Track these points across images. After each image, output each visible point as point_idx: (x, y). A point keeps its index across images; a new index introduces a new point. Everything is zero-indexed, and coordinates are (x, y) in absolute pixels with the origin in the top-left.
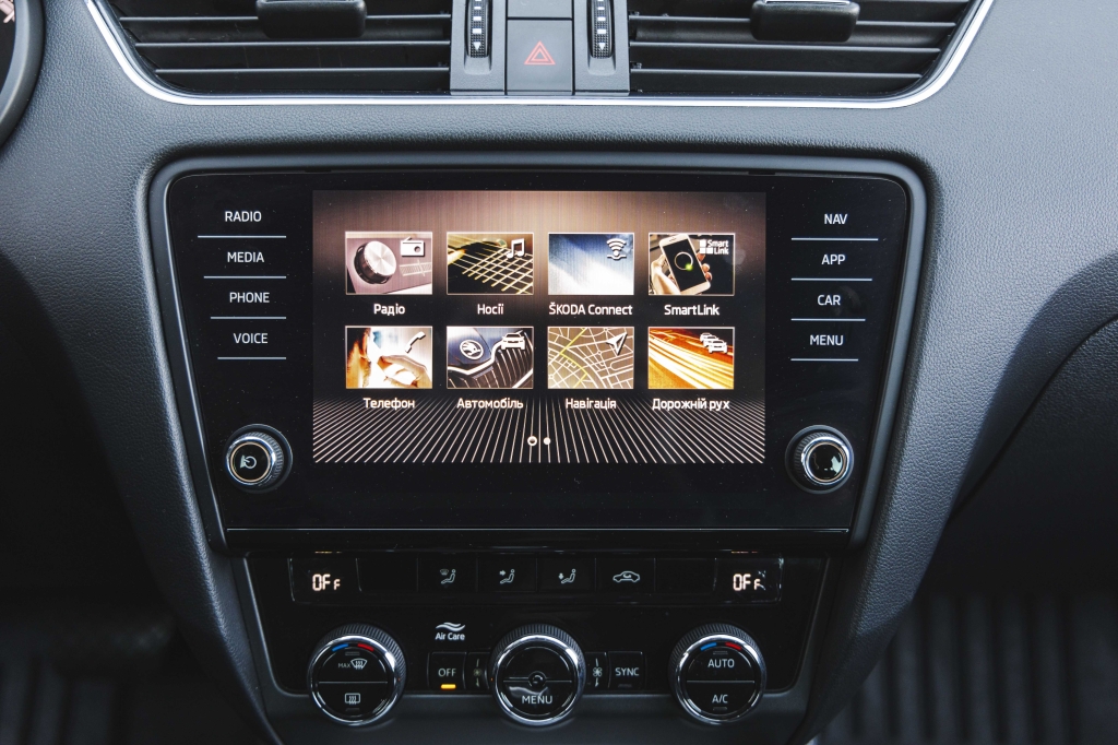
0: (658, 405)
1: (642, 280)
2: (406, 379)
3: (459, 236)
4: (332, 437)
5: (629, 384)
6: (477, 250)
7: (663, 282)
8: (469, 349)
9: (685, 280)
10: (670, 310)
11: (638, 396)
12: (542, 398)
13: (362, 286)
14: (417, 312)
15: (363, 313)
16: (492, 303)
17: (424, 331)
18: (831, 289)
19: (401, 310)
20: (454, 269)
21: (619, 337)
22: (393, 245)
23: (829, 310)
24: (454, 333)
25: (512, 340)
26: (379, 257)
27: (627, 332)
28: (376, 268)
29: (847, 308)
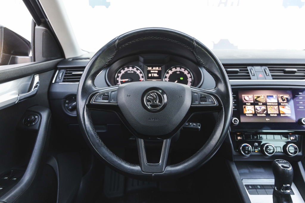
0: (282, 115)
1: (278, 101)
2: (251, 112)
3: (256, 96)
4: (243, 120)
5: (278, 113)
6: (258, 97)
7: (281, 101)
8: (258, 109)
9: (284, 100)
10: (282, 104)
11: (279, 114)
12: (268, 115)
13: (245, 101)
14: (252, 104)
15: (245, 104)
16: (260, 103)
17: (253, 106)
18: (301, 101)
19: (250, 104)
20: (256, 99)
21: (276, 107)
22: (248, 96)
23: (301, 104)
24: (256, 106)
25: (264, 107)
26: (247, 98)
27: (277, 106)
28: (246, 99)
29: (303, 104)
